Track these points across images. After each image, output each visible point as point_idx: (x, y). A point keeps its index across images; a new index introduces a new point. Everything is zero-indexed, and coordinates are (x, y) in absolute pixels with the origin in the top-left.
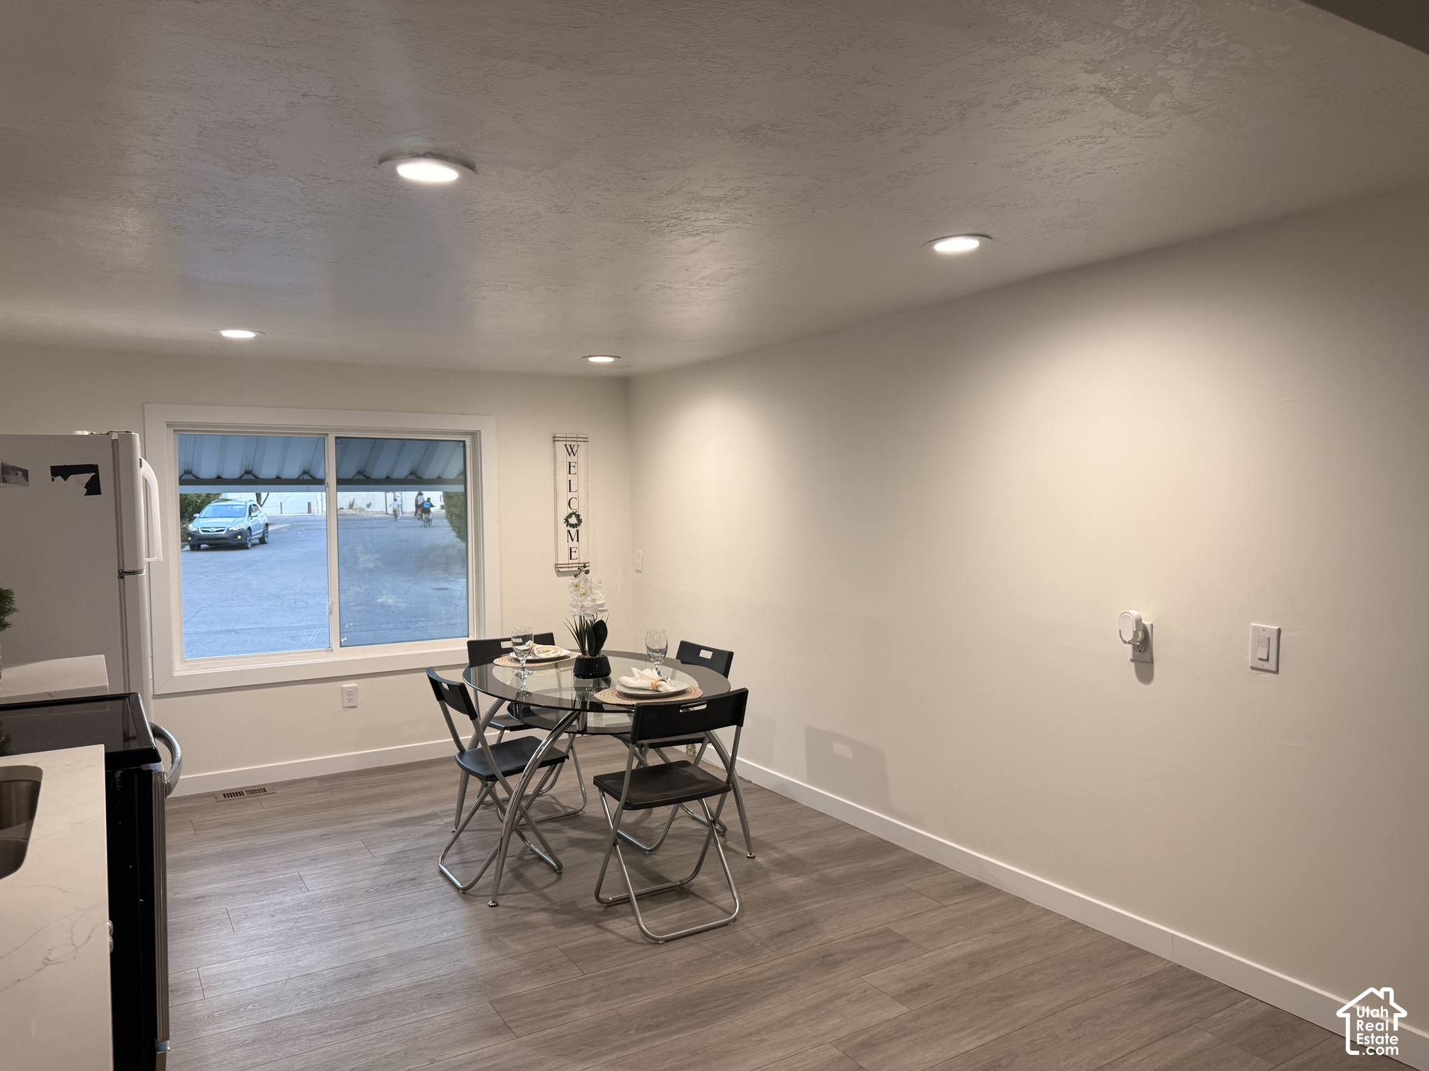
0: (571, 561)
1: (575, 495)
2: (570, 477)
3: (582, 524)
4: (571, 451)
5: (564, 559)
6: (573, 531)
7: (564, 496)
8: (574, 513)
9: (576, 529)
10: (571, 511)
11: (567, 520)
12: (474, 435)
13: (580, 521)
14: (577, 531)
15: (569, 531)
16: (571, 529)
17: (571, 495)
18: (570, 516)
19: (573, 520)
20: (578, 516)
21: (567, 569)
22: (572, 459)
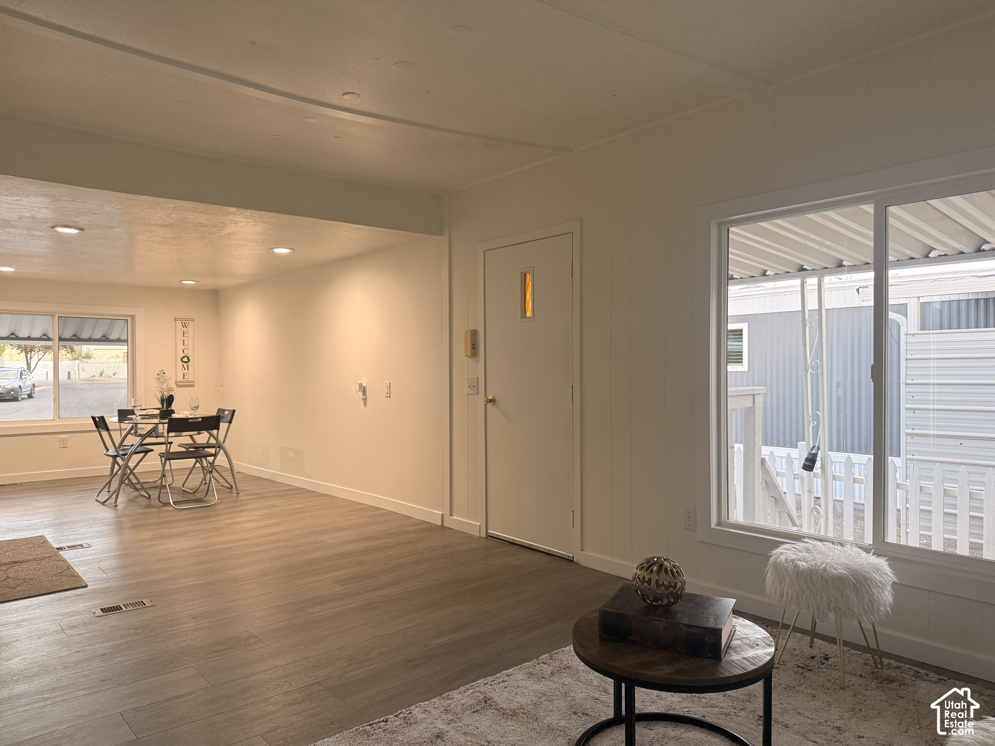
0: (184, 380)
1: (187, 347)
2: (184, 338)
3: (190, 362)
4: (185, 326)
5: (180, 378)
6: (185, 365)
7: (180, 347)
8: (186, 356)
9: (187, 364)
10: (184, 355)
11: (182, 360)
12: (132, 317)
13: (189, 360)
14: (188, 365)
15: (183, 365)
16: (184, 364)
17: (184, 347)
18: (184, 357)
19: (185, 360)
20: (188, 358)
21: (182, 384)
22: (185, 329)
